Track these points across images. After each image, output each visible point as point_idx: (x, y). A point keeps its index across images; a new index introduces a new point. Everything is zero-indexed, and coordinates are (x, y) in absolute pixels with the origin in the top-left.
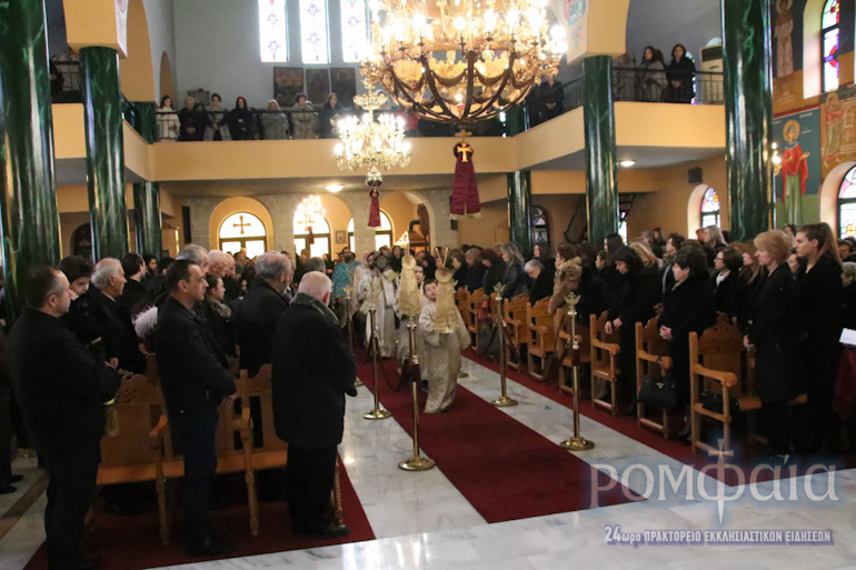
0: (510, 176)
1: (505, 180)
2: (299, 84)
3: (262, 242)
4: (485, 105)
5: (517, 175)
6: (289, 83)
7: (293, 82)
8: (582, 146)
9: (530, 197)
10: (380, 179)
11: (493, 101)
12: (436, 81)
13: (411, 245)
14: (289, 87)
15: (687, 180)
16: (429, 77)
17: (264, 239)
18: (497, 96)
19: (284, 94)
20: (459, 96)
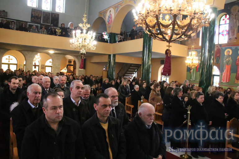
0: (110, 56)
1: (107, 57)
2: (40, 16)
3: (16, 66)
4: (178, 36)
5: (112, 55)
6: (37, 15)
7: (38, 15)
8: (142, 50)
9: (115, 63)
10: (85, 53)
11: (182, 35)
12: (161, 25)
13: (67, 72)
14: (37, 16)
15: (160, 63)
16: (158, 24)
17: (17, 64)
18: (184, 34)
19: (35, 18)
20: (169, 32)
